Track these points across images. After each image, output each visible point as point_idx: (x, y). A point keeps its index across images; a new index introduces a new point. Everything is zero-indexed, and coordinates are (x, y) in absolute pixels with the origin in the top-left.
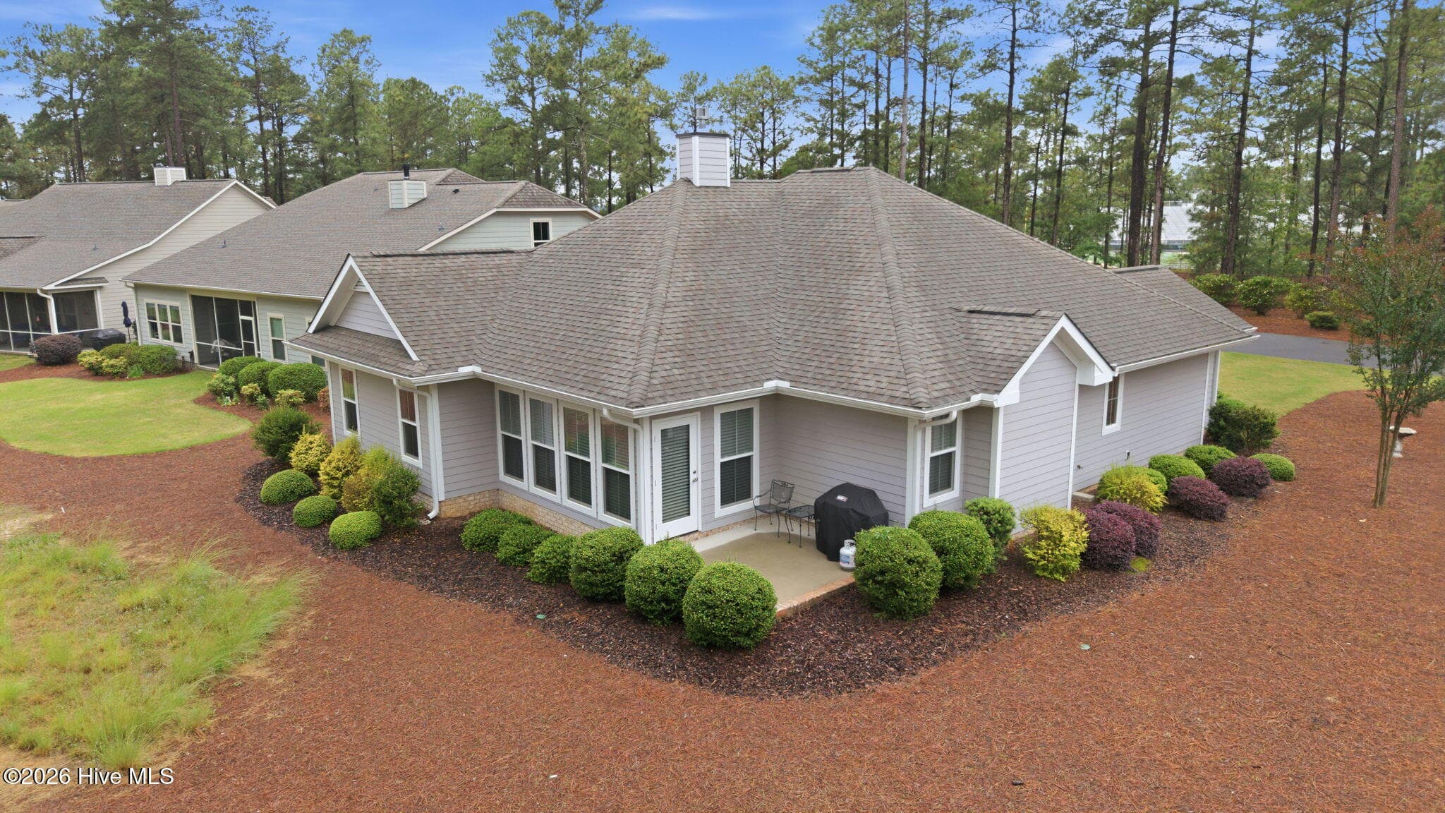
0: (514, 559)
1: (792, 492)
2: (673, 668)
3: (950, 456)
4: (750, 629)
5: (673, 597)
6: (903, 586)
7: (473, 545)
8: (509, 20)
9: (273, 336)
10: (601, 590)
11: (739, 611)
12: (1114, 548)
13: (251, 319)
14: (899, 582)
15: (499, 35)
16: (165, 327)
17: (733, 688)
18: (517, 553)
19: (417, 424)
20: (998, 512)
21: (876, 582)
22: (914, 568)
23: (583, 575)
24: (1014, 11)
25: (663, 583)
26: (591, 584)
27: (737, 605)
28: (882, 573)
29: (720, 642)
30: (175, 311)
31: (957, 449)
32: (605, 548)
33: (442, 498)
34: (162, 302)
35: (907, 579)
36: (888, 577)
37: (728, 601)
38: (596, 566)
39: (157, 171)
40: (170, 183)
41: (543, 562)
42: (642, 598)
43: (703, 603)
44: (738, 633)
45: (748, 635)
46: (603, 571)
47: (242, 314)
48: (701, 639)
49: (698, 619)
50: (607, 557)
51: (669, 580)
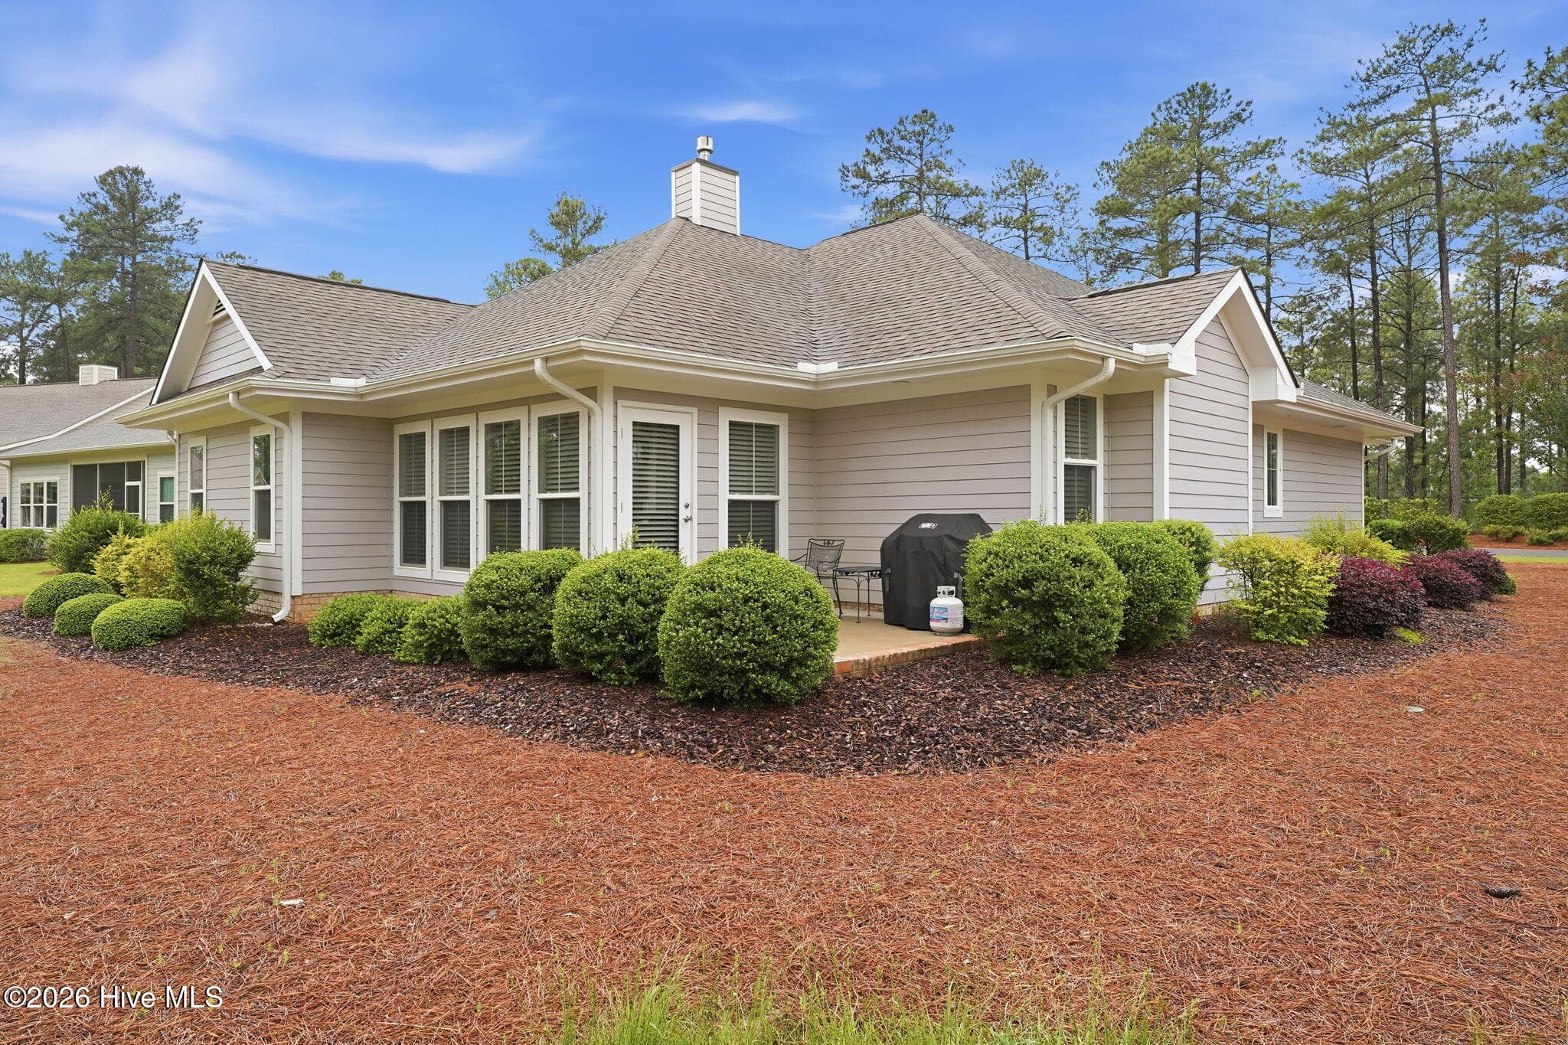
0: (380, 642)
1: (841, 550)
2: (634, 735)
3: (1088, 471)
4: (791, 659)
5: (642, 628)
6: (1067, 602)
7: (324, 636)
8: (507, 266)
9: (162, 500)
10: (512, 643)
11: (768, 619)
12: (1375, 599)
13: (139, 483)
14: (1059, 597)
15: (496, 280)
16: (39, 510)
17: (758, 759)
18: (387, 631)
19: (271, 487)
20: (1189, 529)
21: (1015, 602)
22: (1087, 573)
23: (481, 616)
24: (1026, 240)
25: (623, 601)
26: (493, 631)
27: (765, 606)
28: (1027, 583)
29: (731, 688)
30: (53, 489)
31: (1099, 462)
32: (521, 570)
33: (298, 592)
34: (38, 480)
35: (1075, 590)
36: (1040, 586)
37: (746, 600)
38: (504, 598)
39: (83, 370)
40: (95, 382)
41: (423, 625)
42: (581, 630)
43: (698, 607)
44: (766, 667)
45: (784, 672)
46: (516, 607)
47: (129, 480)
48: (693, 687)
49: (688, 638)
50: (525, 580)
51: (634, 595)
